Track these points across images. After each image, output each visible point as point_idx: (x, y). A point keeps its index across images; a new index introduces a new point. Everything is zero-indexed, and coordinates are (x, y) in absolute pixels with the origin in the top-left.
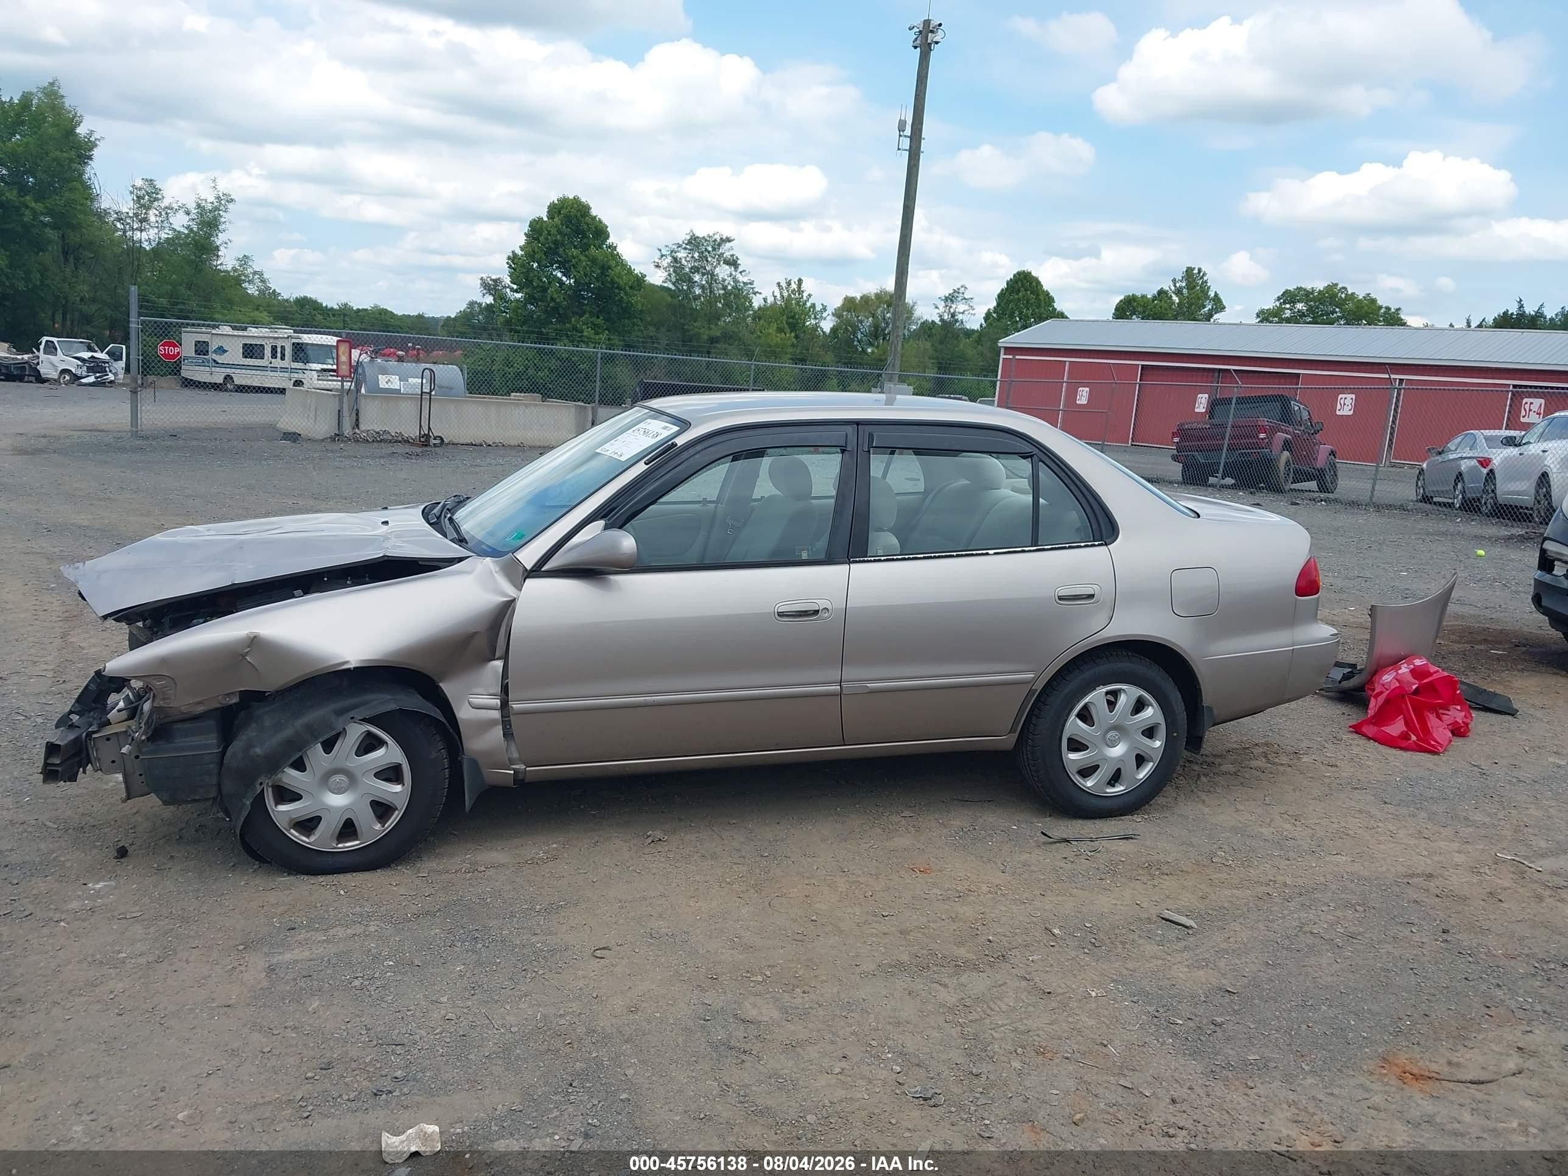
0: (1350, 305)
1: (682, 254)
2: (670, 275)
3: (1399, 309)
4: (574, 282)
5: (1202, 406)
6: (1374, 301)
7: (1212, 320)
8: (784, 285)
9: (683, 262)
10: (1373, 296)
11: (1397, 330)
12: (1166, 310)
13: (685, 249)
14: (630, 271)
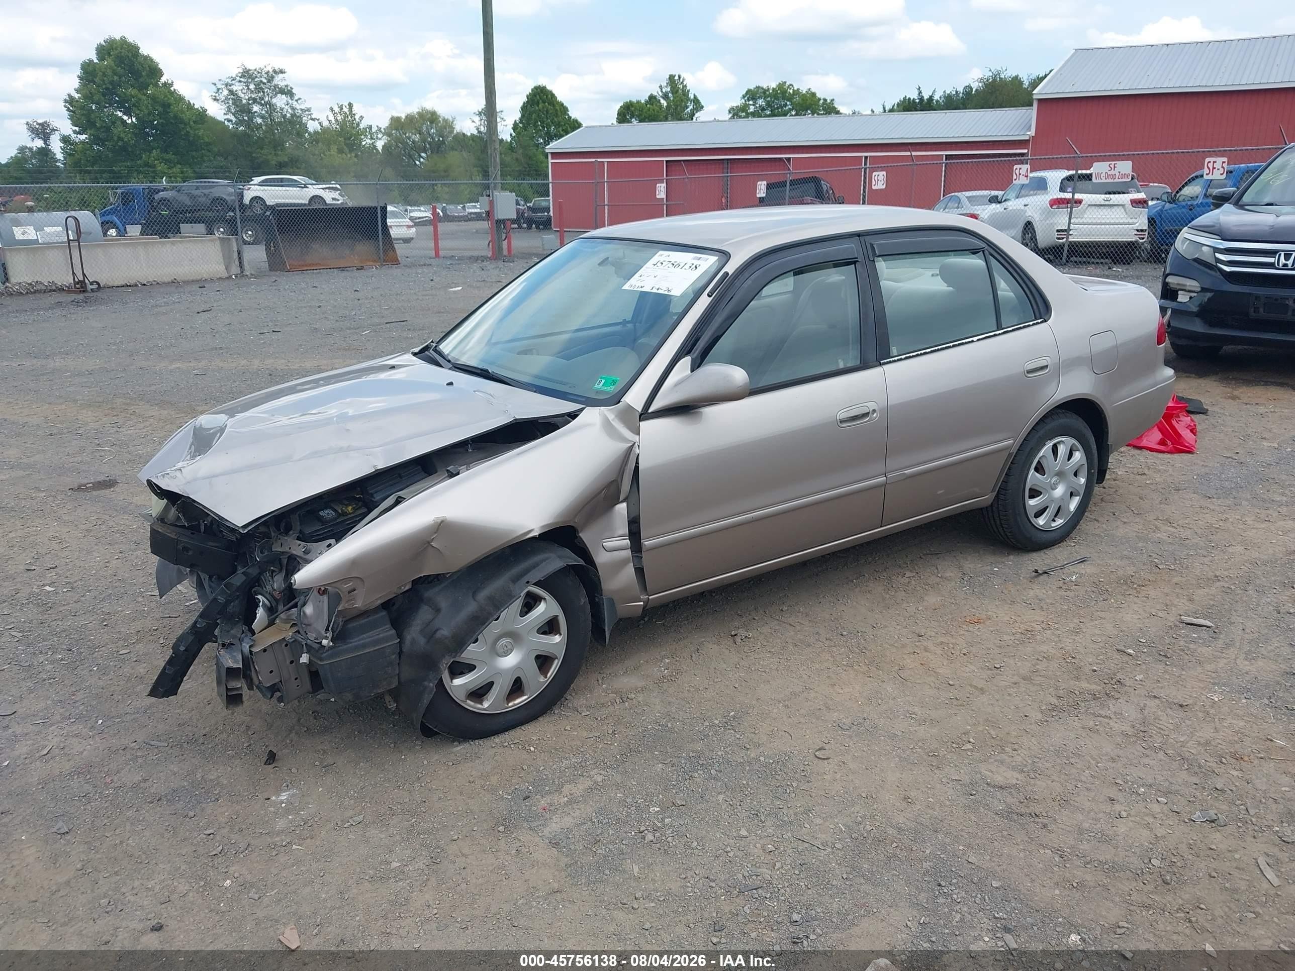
0: (797, 99)
1: (237, 87)
2: (229, 107)
3: (833, 100)
4: (137, 119)
5: (762, 192)
6: (814, 94)
7: (694, 118)
8: (337, 110)
9: (240, 94)
10: (813, 90)
11: (832, 118)
12: (658, 112)
13: (240, 81)
14: (190, 106)
